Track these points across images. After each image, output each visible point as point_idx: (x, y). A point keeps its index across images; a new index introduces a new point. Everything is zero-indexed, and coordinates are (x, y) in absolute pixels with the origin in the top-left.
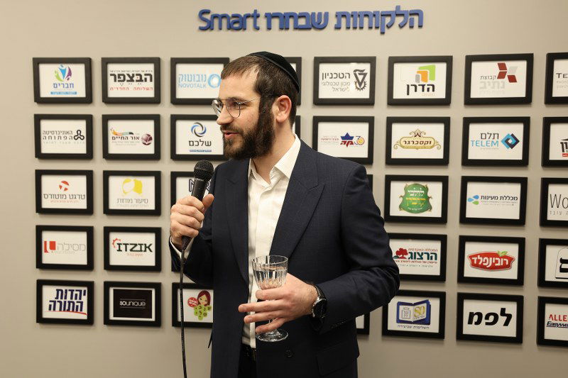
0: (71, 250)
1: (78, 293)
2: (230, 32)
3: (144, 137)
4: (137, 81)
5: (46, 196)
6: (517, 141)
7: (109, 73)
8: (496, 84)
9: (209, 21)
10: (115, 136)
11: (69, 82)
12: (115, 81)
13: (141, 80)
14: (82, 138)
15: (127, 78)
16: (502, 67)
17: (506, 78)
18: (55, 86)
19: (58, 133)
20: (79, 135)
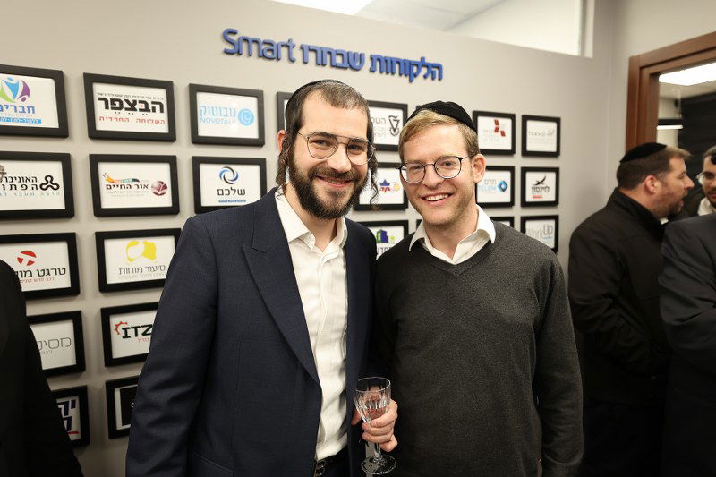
2: (261, 60)
3: (156, 185)
4: (141, 110)
6: (507, 186)
7: (96, 96)
8: (493, 138)
9: (235, 44)
10: (112, 184)
11: (25, 104)
12: (107, 107)
13: (147, 109)
14: (55, 187)
15: (126, 105)
16: (497, 123)
17: (499, 132)
19: (9, 180)
20: (49, 183)
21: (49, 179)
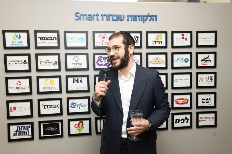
0: (23, 109)
1: (27, 127)
2: (88, 21)
3: (54, 62)
5: (11, 88)
6: (188, 60)
7: (37, 37)
8: (181, 41)
9: (79, 17)
10: (41, 62)
11: (20, 40)
12: (40, 40)
13: (52, 39)
14: (26, 63)
15: (46, 39)
16: (183, 35)
17: (184, 39)
18: (13, 42)
19: (15, 61)
20: (25, 62)
21: (25, 61)
